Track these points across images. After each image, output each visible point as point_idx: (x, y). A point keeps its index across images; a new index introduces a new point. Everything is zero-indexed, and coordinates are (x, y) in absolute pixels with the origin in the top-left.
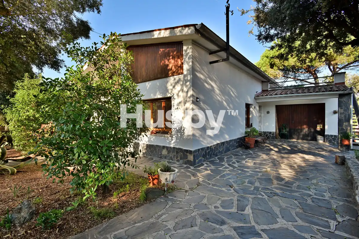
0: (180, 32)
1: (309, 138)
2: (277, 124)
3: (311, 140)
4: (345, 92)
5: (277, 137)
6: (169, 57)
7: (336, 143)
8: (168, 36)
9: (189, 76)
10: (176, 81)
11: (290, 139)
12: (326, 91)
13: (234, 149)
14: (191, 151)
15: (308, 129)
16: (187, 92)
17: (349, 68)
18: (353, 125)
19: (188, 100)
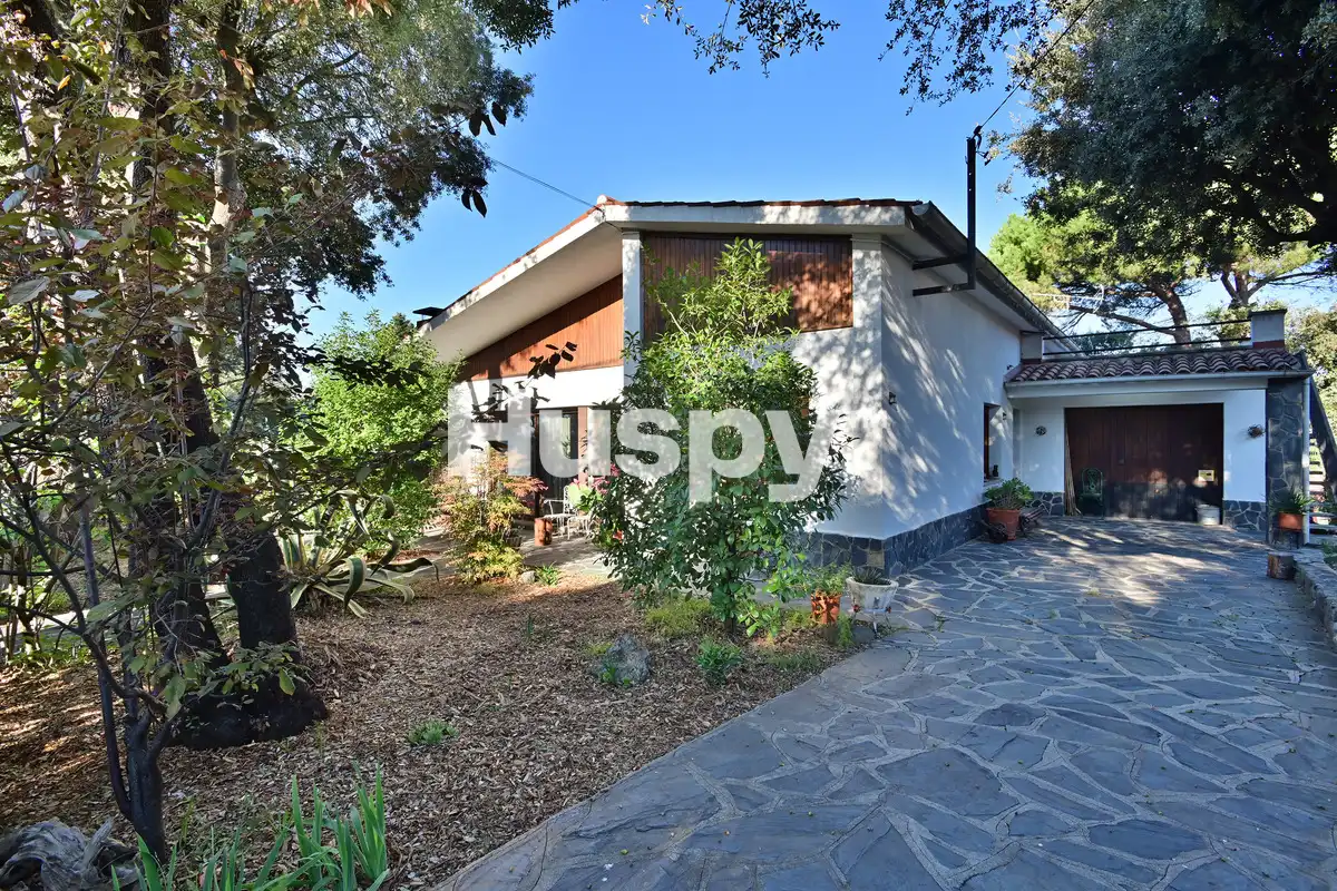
0: (857, 216)
1: (1172, 511)
2: (1069, 469)
3: (1179, 517)
4: (1288, 373)
5: (1071, 510)
6: (803, 273)
7: (1257, 526)
8: (812, 222)
9: (870, 334)
10: (823, 344)
11: (1112, 515)
12: (1231, 369)
13: (960, 543)
14: (878, 542)
15: (1169, 481)
16: (864, 377)
17: (1288, 281)
18: (1312, 473)
19: (867, 398)
